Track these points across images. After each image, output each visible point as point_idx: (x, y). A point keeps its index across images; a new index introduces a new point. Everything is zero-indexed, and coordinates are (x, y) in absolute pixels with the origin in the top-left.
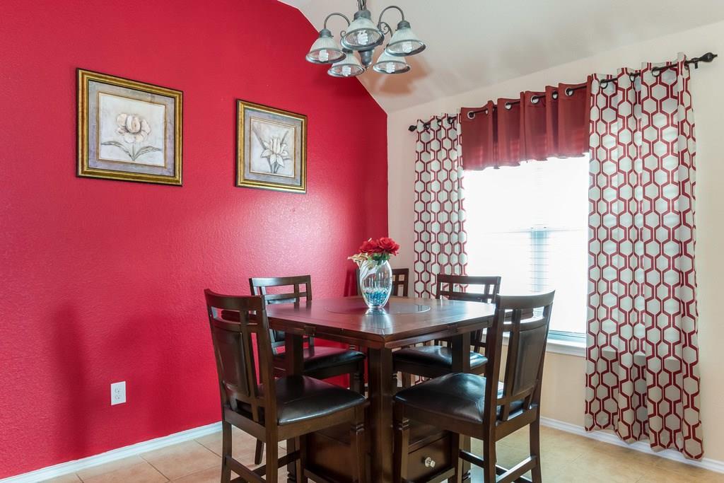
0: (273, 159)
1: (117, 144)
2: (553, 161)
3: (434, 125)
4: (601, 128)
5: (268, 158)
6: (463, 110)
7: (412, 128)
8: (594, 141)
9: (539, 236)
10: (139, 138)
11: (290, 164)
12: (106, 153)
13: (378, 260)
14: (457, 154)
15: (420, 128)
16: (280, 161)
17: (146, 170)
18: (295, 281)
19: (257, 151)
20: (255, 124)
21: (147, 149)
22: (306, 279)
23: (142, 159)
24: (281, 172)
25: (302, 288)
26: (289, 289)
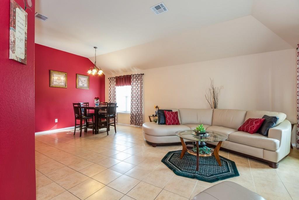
0: (83, 84)
1: (56, 82)
2: (127, 86)
3: (112, 78)
4: (133, 82)
5: (82, 83)
6: (116, 77)
7: (109, 78)
8: (132, 84)
9: (126, 97)
10: (60, 81)
11: (86, 84)
12: (54, 83)
13: (97, 100)
14: (115, 83)
15: (110, 79)
16: (84, 84)
17: (61, 86)
18: (86, 103)
19: (80, 82)
20: (80, 78)
21: (61, 82)
22: (88, 103)
23: (60, 84)
24: (85, 86)
25: (87, 104)
26: (85, 104)
